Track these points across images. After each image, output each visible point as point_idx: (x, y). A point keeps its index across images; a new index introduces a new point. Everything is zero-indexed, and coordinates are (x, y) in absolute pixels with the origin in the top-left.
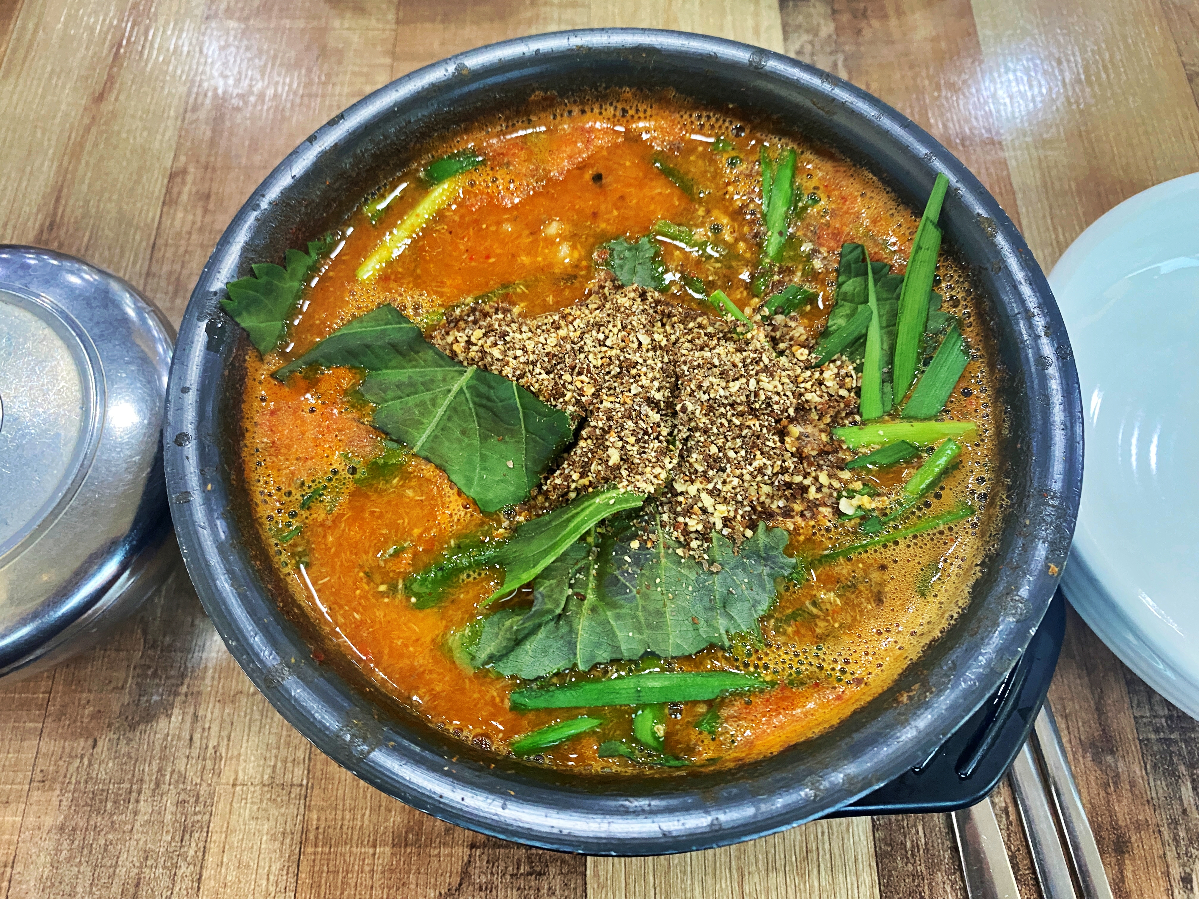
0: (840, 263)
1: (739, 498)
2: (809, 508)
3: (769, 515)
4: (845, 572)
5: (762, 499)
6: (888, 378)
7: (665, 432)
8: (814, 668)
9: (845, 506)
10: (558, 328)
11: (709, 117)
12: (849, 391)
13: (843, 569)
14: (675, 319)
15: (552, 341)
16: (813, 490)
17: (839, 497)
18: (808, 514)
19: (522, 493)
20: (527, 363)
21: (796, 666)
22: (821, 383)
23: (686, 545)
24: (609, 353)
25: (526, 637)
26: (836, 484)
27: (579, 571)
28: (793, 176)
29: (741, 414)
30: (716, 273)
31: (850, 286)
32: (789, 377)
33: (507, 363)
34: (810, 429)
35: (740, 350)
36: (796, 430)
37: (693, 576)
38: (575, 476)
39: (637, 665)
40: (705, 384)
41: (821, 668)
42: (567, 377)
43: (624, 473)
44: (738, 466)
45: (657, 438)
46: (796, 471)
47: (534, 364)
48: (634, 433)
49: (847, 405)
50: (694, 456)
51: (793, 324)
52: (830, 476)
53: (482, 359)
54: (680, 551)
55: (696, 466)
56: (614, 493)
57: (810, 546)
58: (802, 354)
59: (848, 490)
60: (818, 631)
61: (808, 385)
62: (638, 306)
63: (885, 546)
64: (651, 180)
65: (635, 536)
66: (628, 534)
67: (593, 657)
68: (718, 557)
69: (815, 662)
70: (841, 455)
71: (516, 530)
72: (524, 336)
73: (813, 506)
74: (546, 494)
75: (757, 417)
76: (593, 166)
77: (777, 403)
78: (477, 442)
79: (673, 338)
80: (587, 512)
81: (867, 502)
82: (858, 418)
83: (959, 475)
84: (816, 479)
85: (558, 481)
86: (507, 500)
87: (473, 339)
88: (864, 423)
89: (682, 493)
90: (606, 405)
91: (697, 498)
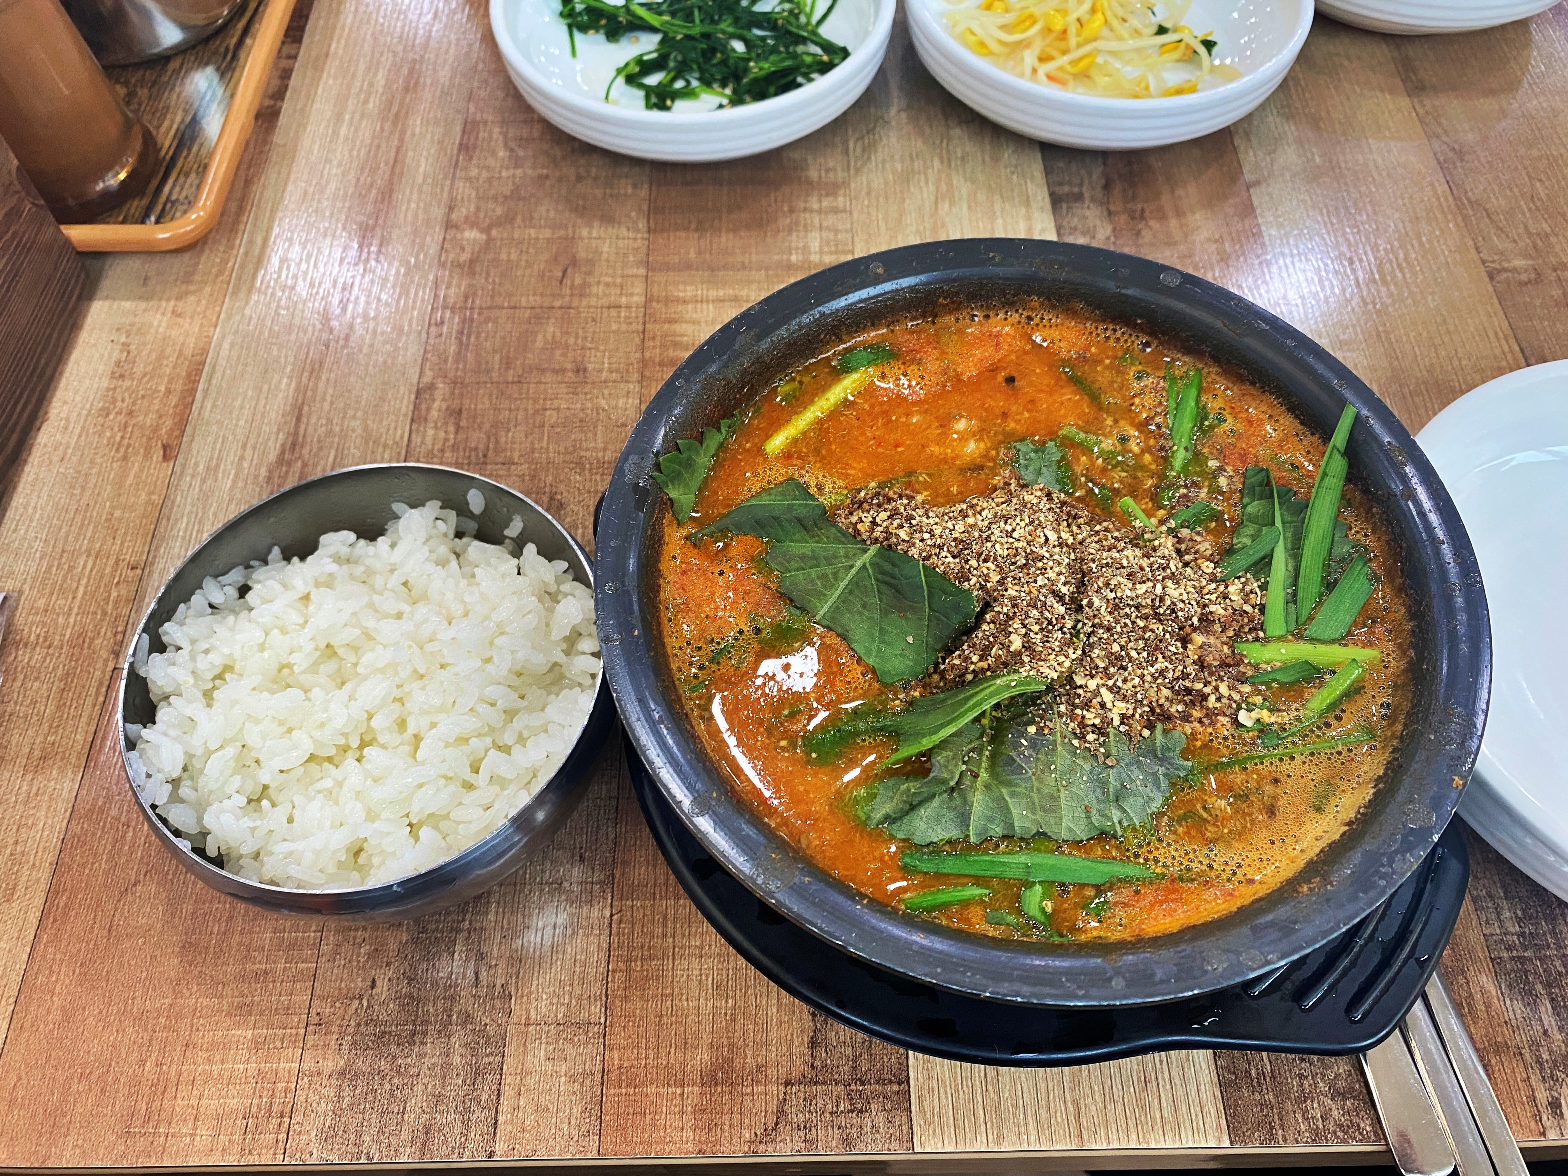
0: (1244, 483)
1: (1139, 697)
2: (1207, 715)
3: (1167, 717)
4: (1238, 781)
5: (1162, 701)
6: (1293, 598)
7: (1069, 624)
8: (1204, 868)
9: (1243, 717)
10: (966, 516)
11: (1115, 330)
12: (1253, 607)
13: (1237, 778)
14: (1081, 521)
15: (960, 527)
16: (1212, 698)
17: (1239, 708)
18: (1206, 721)
19: (919, 669)
20: (934, 546)
21: (1185, 863)
22: (1225, 597)
23: (1082, 737)
24: (1016, 544)
25: (921, 803)
26: (1236, 697)
27: (973, 750)
28: (1199, 396)
29: (1146, 617)
30: (1121, 482)
31: (1254, 507)
32: (1194, 587)
33: (914, 545)
34: (1212, 640)
35: (1147, 556)
36: (1199, 639)
37: (1087, 767)
38: (975, 659)
39: (1028, 844)
40: (1113, 582)
41: (1211, 867)
42: (973, 563)
43: (1026, 659)
44: (1140, 666)
45: (1061, 629)
46: (1197, 678)
47: (941, 547)
48: (1038, 622)
49: (1251, 620)
50: (1096, 651)
51: (1199, 539)
52: (1230, 688)
53: (887, 539)
54: (1076, 742)
55: (1098, 661)
56: (1016, 677)
57: (1205, 751)
58: (1208, 567)
59: (1248, 704)
60: (1208, 834)
61: (1213, 597)
62: (1044, 504)
63: (1281, 760)
64: (1062, 387)
65: (1032, 722)
66: (1025, 719)
67: (986, 830)
68: (1114, 752)
69: (1206, 861)
70: (1242, 669)
71: (911, 703)
72: (931, 521)
73: (1211, 714)
74: (943, 674)
75: (1161, 621)
76: (1005, 369)
77: (1182, 610)
78: (877, 616)
79: (1080, 537)
80: (988, 691)
81: (1266, 716)
82: (1261, 634)
83: (1361, 701)
84: (1216, 688)
85: (957, 662)
86: (903, 673)
87: (878, 520)
88: (1266, 640)
89: (1081, 687)
90: (1011, 592)
91: (1097, 693)
